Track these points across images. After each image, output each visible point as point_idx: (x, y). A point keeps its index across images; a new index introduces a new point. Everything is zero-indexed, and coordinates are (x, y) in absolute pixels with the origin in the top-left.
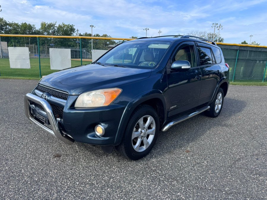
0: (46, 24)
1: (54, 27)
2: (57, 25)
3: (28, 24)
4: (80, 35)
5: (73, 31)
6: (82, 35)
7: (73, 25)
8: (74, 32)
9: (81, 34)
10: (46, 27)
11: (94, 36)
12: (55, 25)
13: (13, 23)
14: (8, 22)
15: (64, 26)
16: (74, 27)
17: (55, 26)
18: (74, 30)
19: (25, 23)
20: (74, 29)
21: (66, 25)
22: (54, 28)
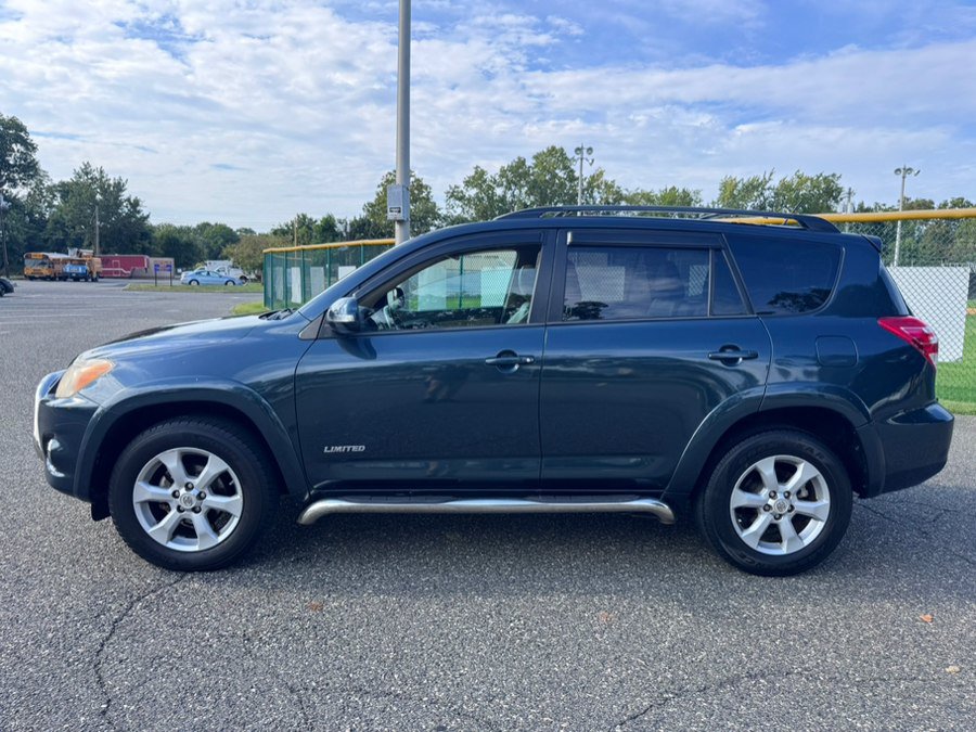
0: (736, 185)
1: (763, 189)
2: (775, 183)
3: (681, 191)
4: (862, 209)
5: (835, 198)
6: (868, 210)
7: (834, 175)
8: (837, 202)
9: (866, 206)
10: (735, 192)
11: (940, 208)
12: (767, 182)
13: (639, 191)
14: (624, 192)
15: (802, 180)
16: (840, 183)
17: (766, 187)
18: (839, 193)
19: (674, 188)
20: (839, 191)
21: (808, 179)
22: (762, 194)
